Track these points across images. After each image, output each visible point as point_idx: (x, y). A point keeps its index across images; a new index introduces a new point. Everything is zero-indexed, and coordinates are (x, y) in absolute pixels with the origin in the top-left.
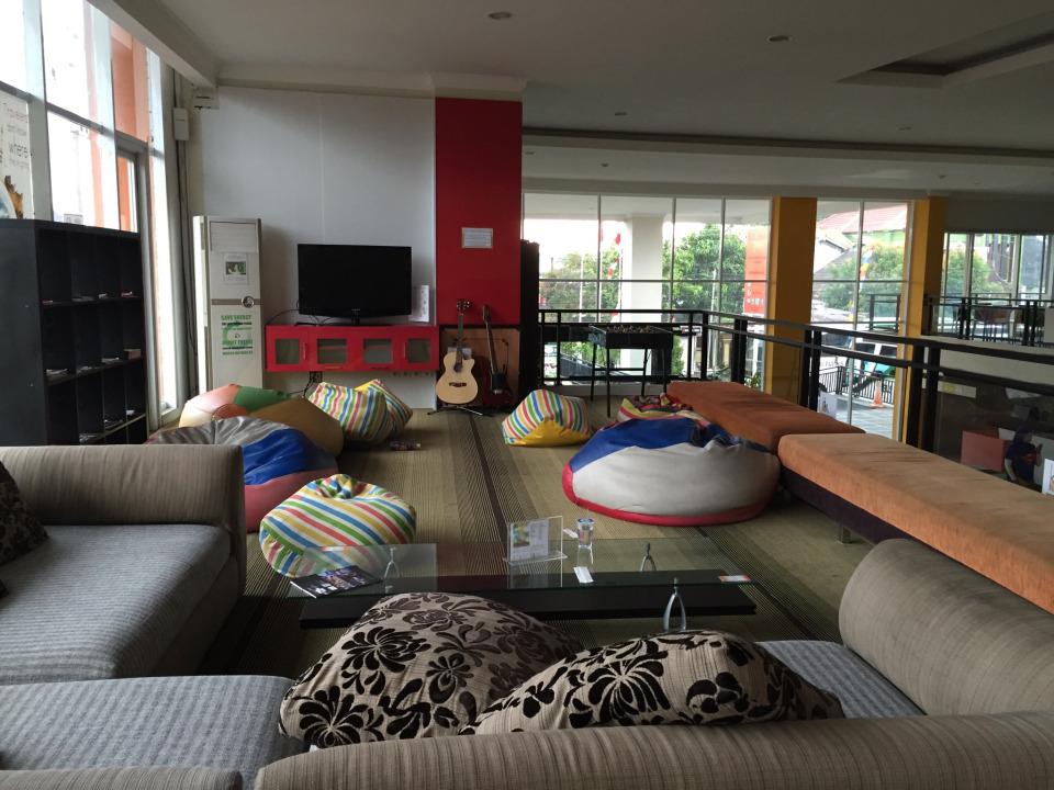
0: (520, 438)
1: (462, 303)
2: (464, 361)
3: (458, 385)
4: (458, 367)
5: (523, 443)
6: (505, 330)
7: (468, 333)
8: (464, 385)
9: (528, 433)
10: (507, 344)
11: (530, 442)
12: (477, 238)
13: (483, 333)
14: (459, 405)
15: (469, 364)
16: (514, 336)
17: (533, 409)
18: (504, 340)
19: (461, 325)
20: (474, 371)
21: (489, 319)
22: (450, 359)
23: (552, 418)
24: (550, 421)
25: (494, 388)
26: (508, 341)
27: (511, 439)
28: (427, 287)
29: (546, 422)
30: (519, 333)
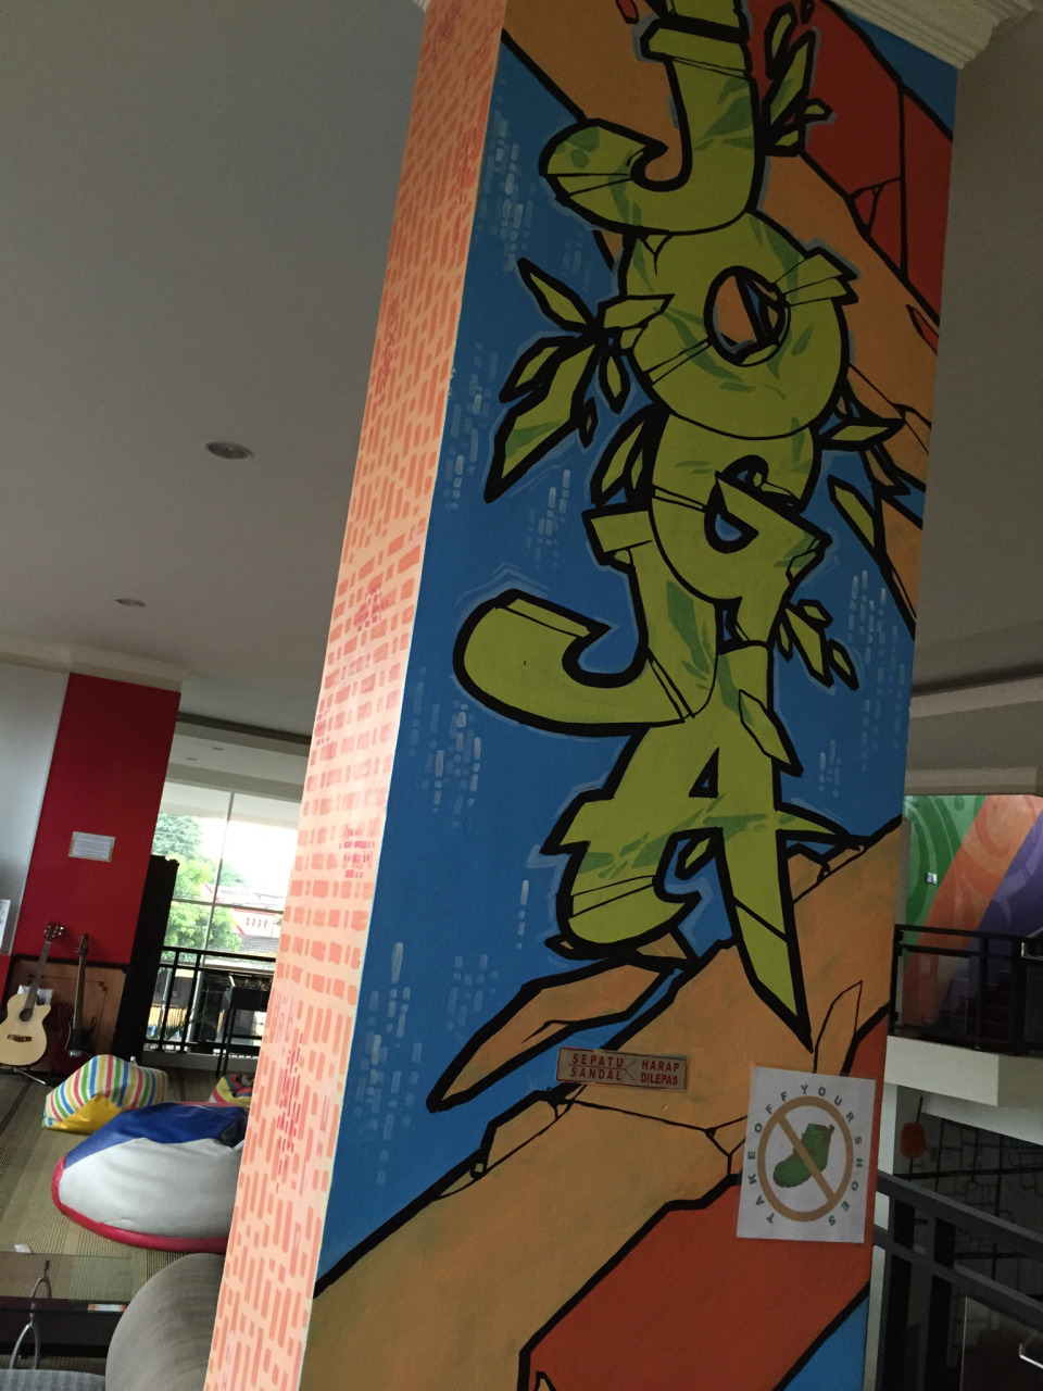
0: (60, 1120)
1: (53, 928)
2: (36, 1006)
3: (19, 1039)
4: (25, 1015)
5: (64, 1127)
6: (104, 970)
7: (52, 970)
8: (29, 1039)
9: (71, 1112)
10: (105, 989)
11: (73, 1126)
12: (92, 847)
13: (74, 971)
14: (18, 1067)
15: (42, 1012)
16: (117, 979)
17: (89, 1080)
18: (101, 984)
19: (44, 956)
20: (47, 1023)
21: (85, 952)
22: (17, 1003)
23: (107, 1095)
24: (103, 1099)
25: (70, 1048)
26: (107, 985)
27: (50, 1119)
28: (8, 902)
29: (97, 1100)
30: (124, 976)
